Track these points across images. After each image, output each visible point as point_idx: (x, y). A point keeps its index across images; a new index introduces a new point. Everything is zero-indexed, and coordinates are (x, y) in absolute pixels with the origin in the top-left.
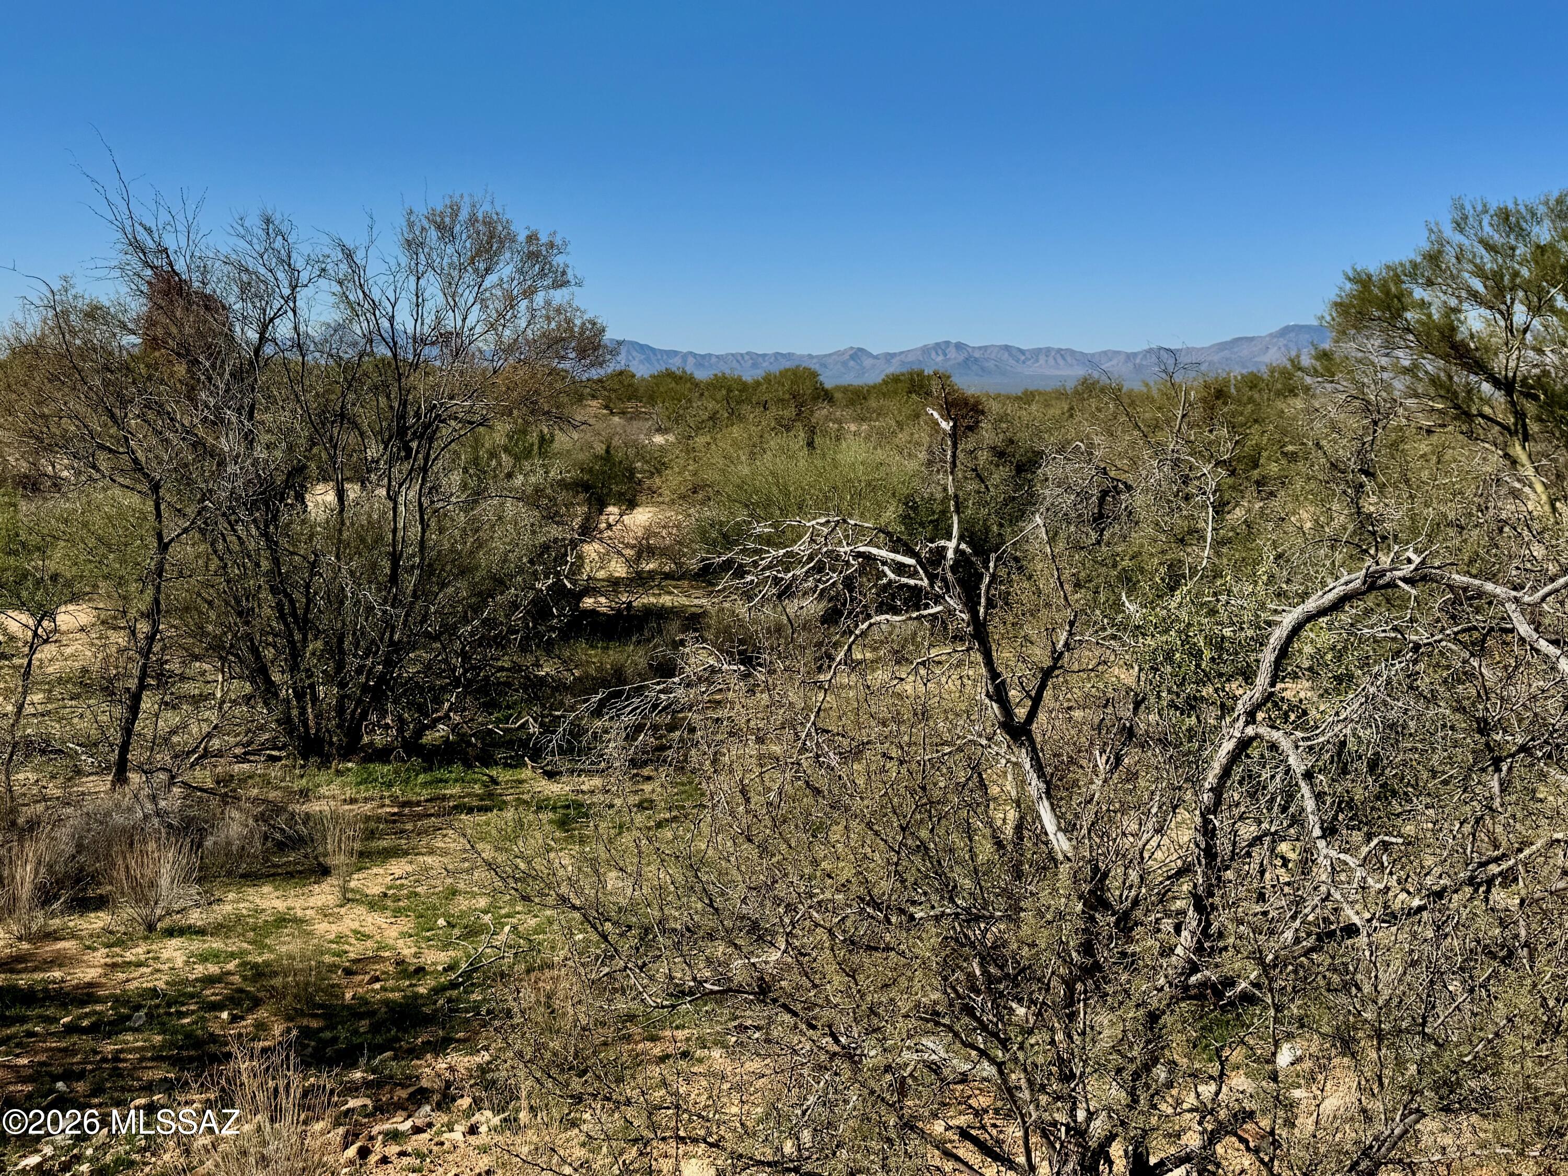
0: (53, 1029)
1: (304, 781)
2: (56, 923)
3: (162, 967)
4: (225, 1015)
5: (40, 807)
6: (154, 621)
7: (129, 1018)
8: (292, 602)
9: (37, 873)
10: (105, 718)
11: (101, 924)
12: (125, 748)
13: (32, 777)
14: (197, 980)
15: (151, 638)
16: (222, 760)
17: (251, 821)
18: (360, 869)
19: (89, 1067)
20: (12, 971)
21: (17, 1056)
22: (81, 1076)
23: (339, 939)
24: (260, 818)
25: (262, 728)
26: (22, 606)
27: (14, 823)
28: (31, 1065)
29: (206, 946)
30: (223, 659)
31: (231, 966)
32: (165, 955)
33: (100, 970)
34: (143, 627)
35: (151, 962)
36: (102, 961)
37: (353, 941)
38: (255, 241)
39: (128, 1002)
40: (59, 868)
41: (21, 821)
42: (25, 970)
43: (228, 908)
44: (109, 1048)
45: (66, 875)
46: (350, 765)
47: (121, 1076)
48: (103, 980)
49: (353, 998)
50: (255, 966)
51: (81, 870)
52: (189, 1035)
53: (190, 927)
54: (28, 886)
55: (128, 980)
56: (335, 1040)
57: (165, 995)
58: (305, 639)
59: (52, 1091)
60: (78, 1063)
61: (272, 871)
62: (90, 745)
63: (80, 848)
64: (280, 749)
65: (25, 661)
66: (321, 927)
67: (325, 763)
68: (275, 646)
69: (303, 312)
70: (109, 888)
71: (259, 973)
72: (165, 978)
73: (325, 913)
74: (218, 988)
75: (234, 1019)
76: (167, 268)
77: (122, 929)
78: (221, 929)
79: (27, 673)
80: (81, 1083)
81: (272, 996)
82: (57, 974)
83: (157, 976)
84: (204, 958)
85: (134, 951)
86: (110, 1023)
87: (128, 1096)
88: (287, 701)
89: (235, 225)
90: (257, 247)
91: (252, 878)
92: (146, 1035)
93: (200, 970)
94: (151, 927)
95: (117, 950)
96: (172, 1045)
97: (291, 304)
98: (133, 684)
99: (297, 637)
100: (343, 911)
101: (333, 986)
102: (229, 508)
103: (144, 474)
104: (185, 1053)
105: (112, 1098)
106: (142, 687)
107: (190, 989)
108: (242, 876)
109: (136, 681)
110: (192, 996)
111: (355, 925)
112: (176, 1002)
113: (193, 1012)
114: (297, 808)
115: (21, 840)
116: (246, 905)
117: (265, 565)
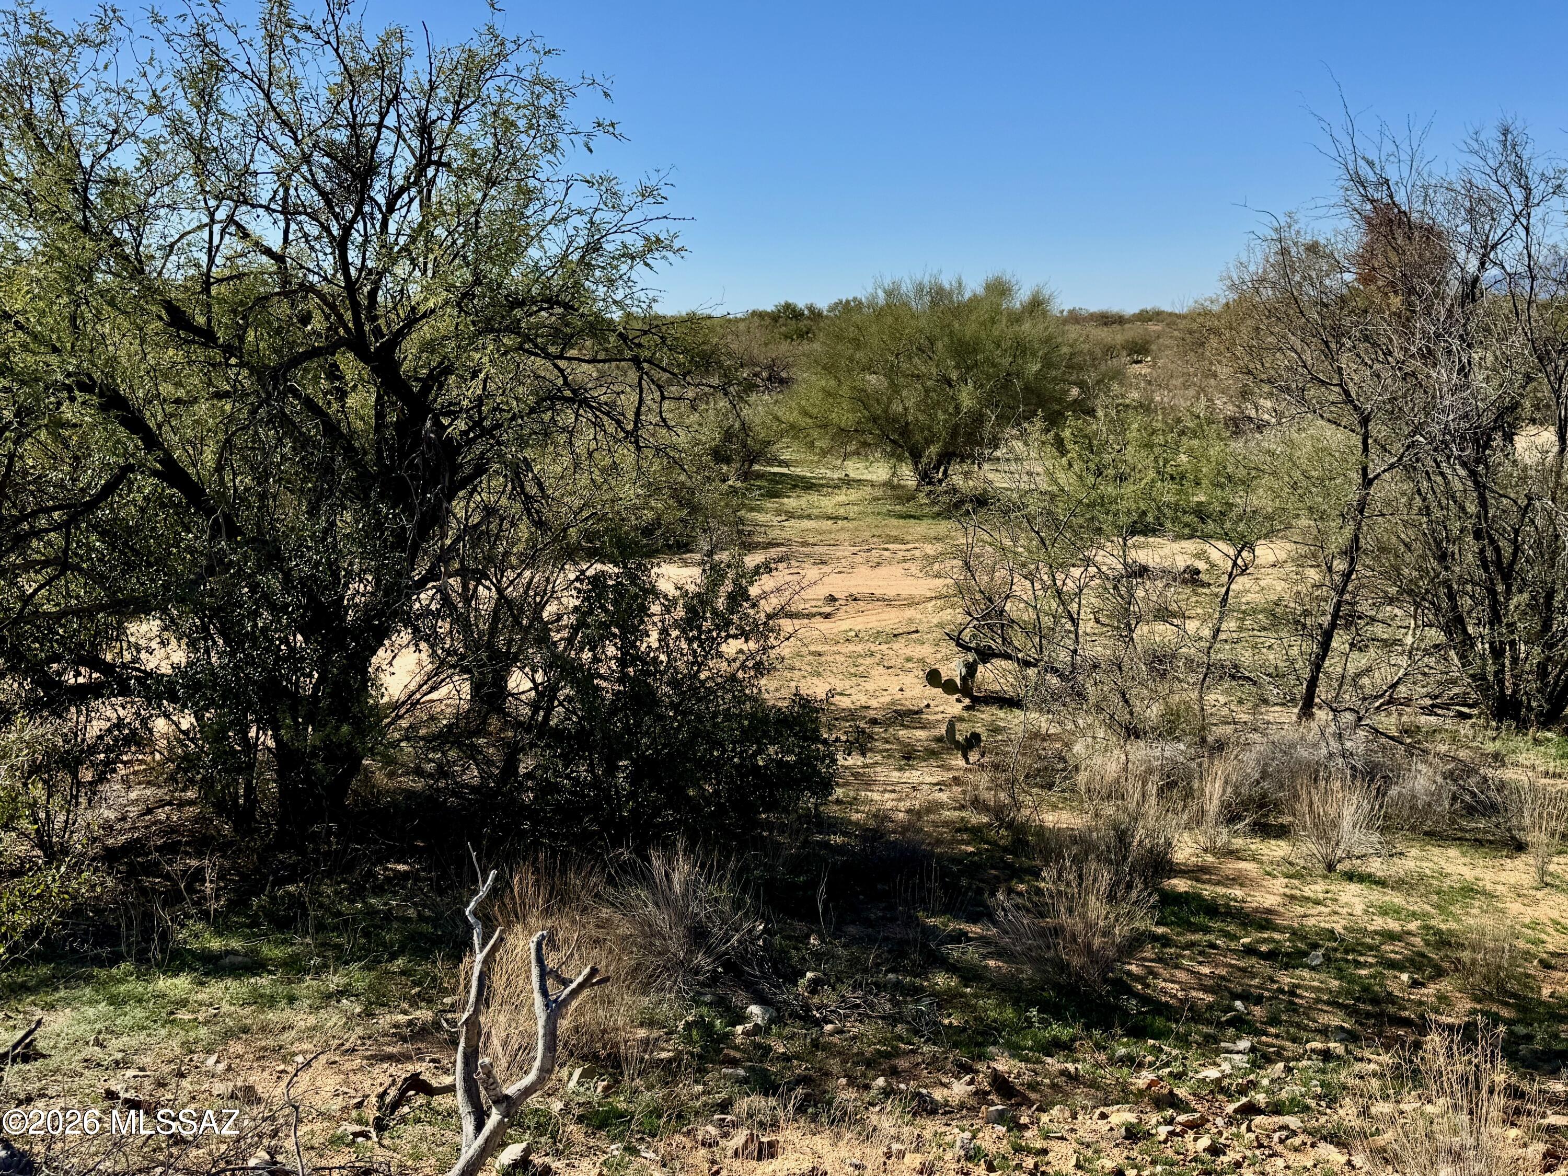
0: (1233, 945)
1: (1498, 743)
2: (1238, 843)
3: (1340, 910)
4: (1405, 977)
5: (1229, 729)
6: (1352, 559)
7: (1306, 954)
8: (1497, 550)
9: (1224, 791)
10: (1295, 651)
11: (1282, 853)
12: (1313, 683)
13: (1222, 699)
14: (1376, 932)
15: (1347, 576)
16: (1408, 709)
17: (1439, 780)
18: (1560, 853)
19: (1266, 994)
20: (1198, 880)
21: (1200, 963)
22: (1259, 1000)
23: (1535, 925)
24: (1449, 776)
25: (1454, 682)
26: (1226, 537)
27: (1203, 740)
28: (1212, 976)
29: (1387, 898)
30: (1417, 605)
31: (1413, 926)
32: (1343, 899)
33: (1279, 899)
34: (1340, 565)
35: (1329, 902)
36: (1282, 890)
37: (1551, 930)
38: (1490, 155)
39: (1306, 938)
40: (1244, 790)
41: (1210, 739)
42: (1209, 882)
43: (1410, 864)
44: (1285, 979)
45: (1251, 799)
46: (1549, 735)
47: (1295, 1011)
48: (1282, 910)
49: (1552, 995)
50: (1439, 932)
51: (1264, 796)
52: (1366, 989)
53: (1370, 875)
54: (1216, 802)
55: (1305, 916)
56: (1529, 1038)
57: (1343, 940)
58: (1508, 591)
59: (1231, 1008)
60: (1256, 987)
61: (1460, 834)
62: (1277, 675)
63: (1264, 775)
64: (1470, 706)
65: (1224, 590)
66: (1515, 907)
67: (1522, 726)
68: (1472, 597)
69: (1537, 229)
70: (1291, 819)
71: (1443, 941)
72: (1343, 922)
73: (1518, 892)
74: (1398, 946)
75: (1415, 984)
76: (1387, 200)
77: (1302, 862)
78: (1400, 884)
79: (1225, 600)
80: (1258, 1008)
81: (1457, 970)
82: (1238, 892)
83: (1335, 918)
84: (1384, 911)
85: (1313, 887)
86: (1288, 955)
87: (1304, 1035)
88: (1483, 657)
89: (1469, 141)
90: (1491, 162)
91: (1435, 837)
92: (1323, 976)
93: (1379, 923)
94: (1330, 867)
95: (1296, 882)
96: (1349, 993)
97: (1524, 222)
98: (1326, 620)
99: (1500, 588)
100: (1540, 895)
101: (1528, 976)
102: (1442, 442)
103: (1355, 407)
104: (1362, 1006)
105: (1288, 1032)
106: (1333, 625)
107: (1369, 940)
108: (1426, 834)
109: (1329, 617)
110: (1371, 948)
111: (1555, 914)
112: (1354, 951)
113: (1371, 965)
114: (1490, 773)
115: (1211, 756)
116: (1430, 865)
117: (1472, 509)
